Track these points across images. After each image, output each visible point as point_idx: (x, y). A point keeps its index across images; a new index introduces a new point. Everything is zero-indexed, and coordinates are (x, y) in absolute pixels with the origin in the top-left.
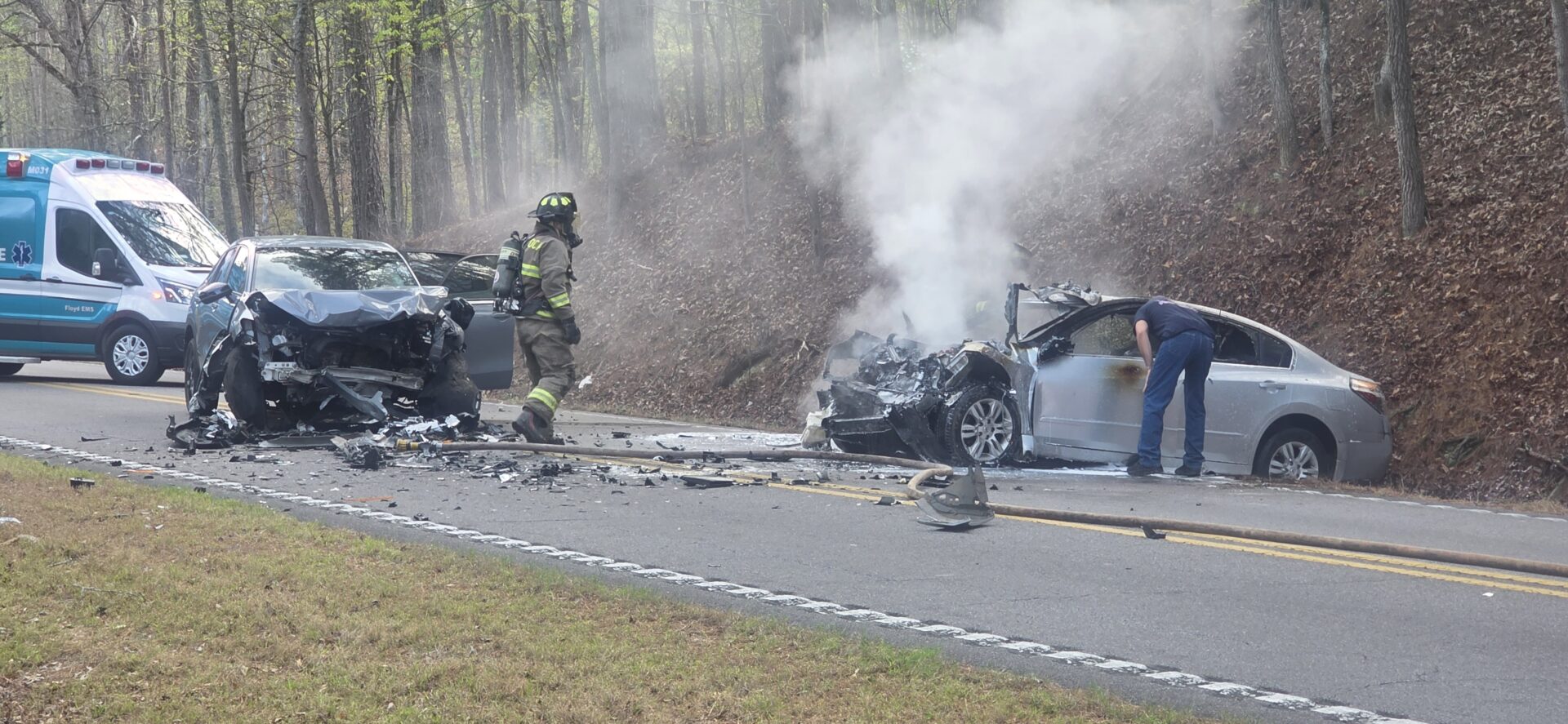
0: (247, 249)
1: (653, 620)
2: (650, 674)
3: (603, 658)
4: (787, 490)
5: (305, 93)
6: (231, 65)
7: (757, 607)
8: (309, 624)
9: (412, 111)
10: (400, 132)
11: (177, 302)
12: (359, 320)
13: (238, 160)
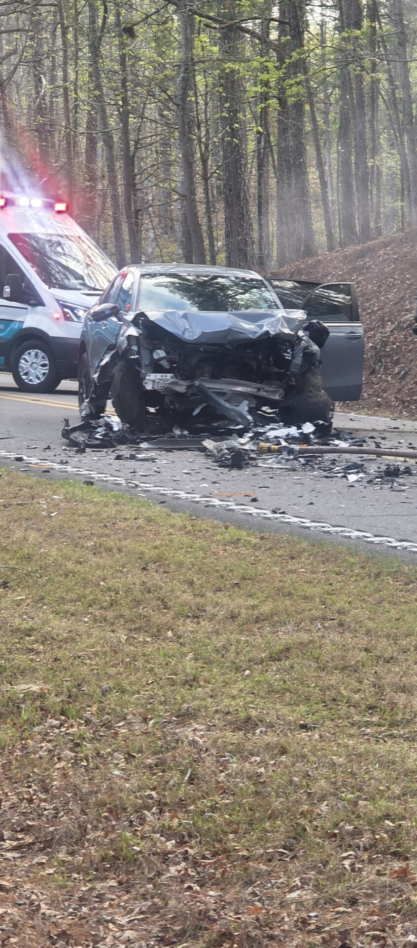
0: (134, 273)
5: (186, 142)
6: (124, 118)
8: (178, 601)
9: (278, 158)
10: (268, 177)
11: (73, 321)
12: (229, 338)
13: (128, 200)
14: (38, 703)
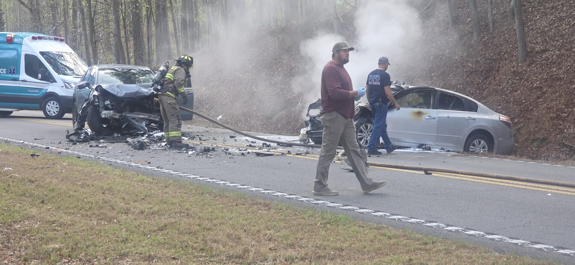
0: (95, 69)
1: (244, 205)
2: (244, 225)
3: (226, 219)
4: (293, 157)
5: (116, 12)
6: (89, 1)
7: (283, 200)
8: (119, 206)
9: (156, 18)
10: (151, 26)
11: (69, 89)
12: (137, 95)
13: (91, 36)
14: (58, 253)
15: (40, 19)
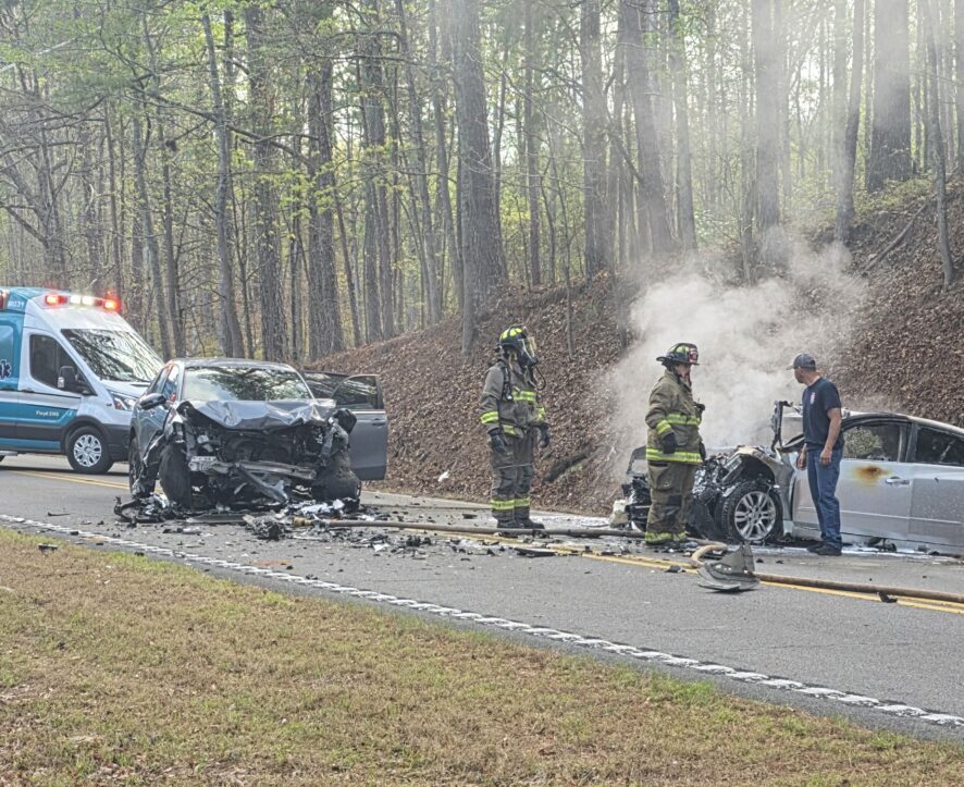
0: (178, 367)
1: (490, 657)
2: (487, 699)
3: (451, 686)
4: (597, 560)
5: (225, 246)
6: (167, 224)
7: (573, 648)
8: (222, 657)
9: (310, 263)
10: (300, 280)
11: (123, 409)
12: (266, 425)
13: (173, 300)
14: (92, 753)
15: (63, 261)
